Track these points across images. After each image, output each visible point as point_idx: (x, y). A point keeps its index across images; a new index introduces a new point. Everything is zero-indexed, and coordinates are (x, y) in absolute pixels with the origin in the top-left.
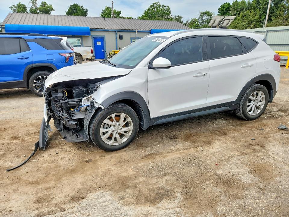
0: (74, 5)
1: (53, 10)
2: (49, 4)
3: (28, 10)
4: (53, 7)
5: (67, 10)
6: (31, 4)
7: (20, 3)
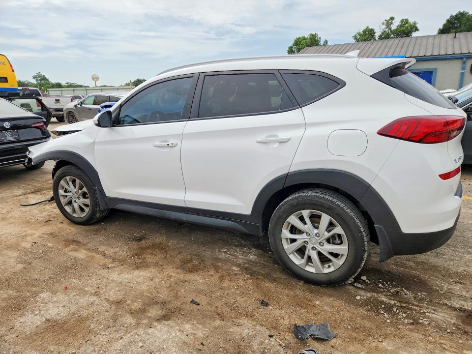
0: (456, 16)
1: (417, 30)
2: (411, 21)
3: (377, 35)
4: (417, 25)
5: (441, 27)
6: (384, 27)
7: (368, 27)
